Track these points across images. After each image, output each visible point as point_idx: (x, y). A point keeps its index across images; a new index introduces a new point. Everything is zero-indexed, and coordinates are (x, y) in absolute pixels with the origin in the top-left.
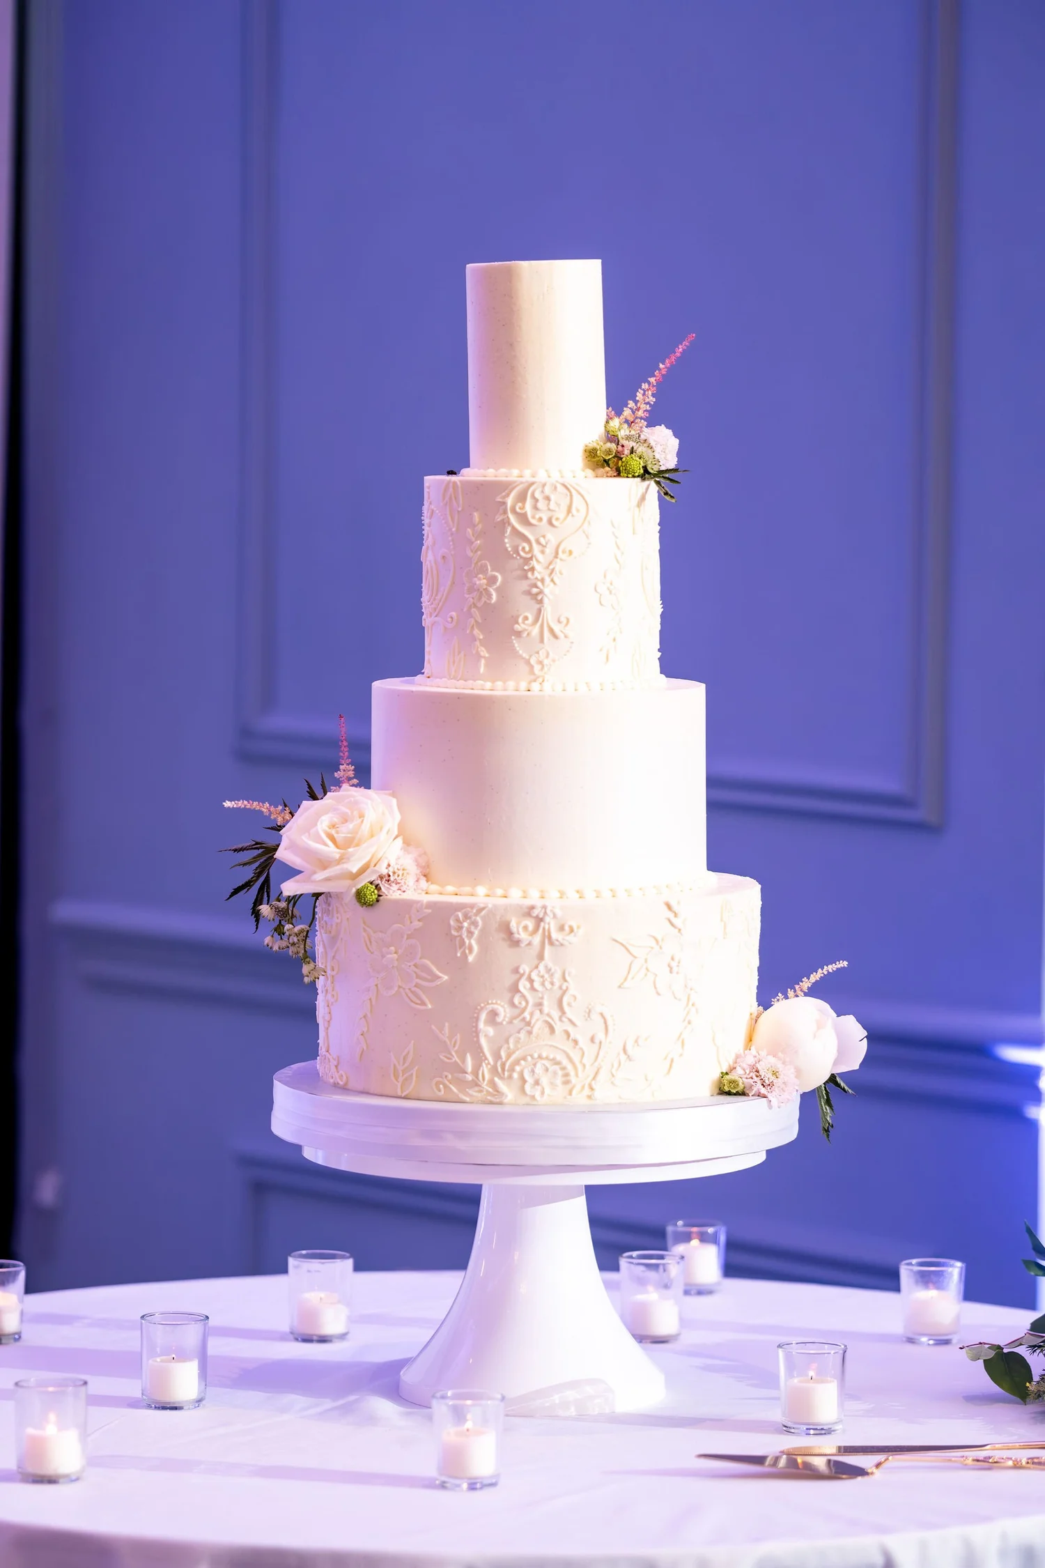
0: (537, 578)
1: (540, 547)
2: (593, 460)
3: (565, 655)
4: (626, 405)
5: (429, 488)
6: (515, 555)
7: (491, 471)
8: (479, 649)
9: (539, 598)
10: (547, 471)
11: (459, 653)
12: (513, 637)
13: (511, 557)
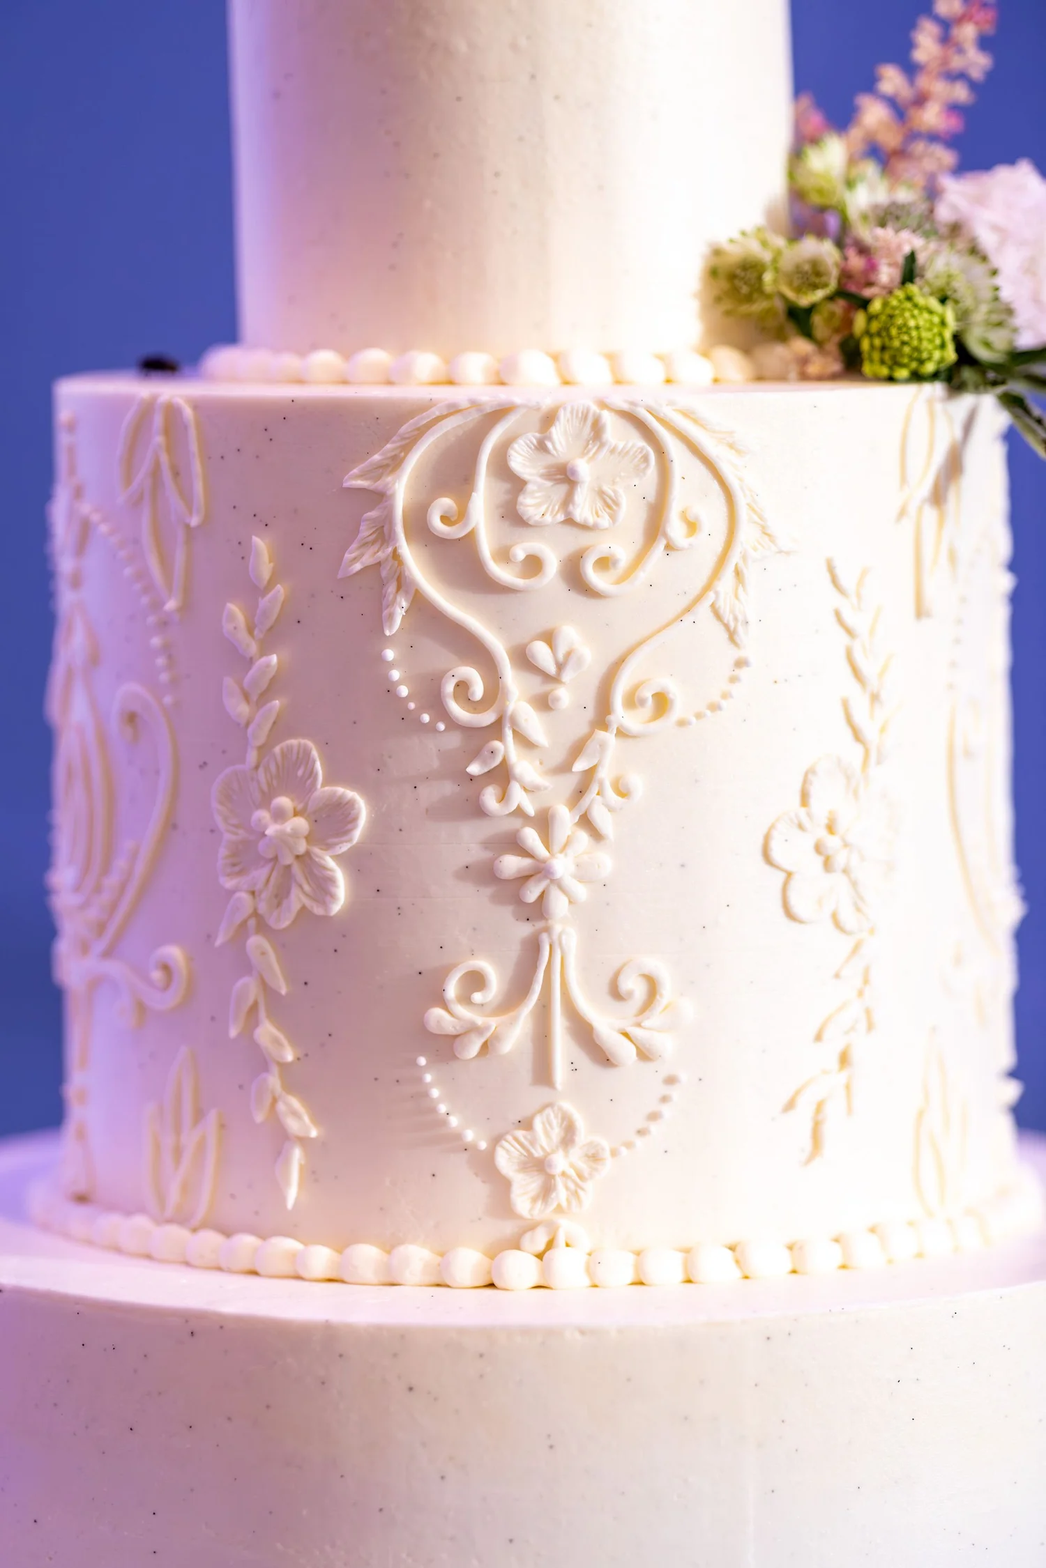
0: (519, 812)
1: (535, 684)
2: (745, 308)
3: (641, 1132)
4: (869, 84)
5: (72, 427)
6: (426, 718)
7: (325, 358)
8: (281, 1107)
9: (532, 894)
10: (556, 358)
11: (199, 1115)
12: (422, 1061)
13: (409, 722)
